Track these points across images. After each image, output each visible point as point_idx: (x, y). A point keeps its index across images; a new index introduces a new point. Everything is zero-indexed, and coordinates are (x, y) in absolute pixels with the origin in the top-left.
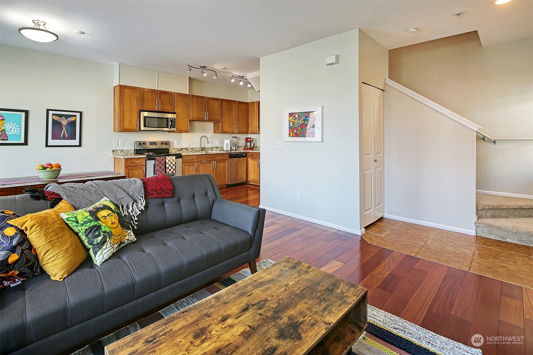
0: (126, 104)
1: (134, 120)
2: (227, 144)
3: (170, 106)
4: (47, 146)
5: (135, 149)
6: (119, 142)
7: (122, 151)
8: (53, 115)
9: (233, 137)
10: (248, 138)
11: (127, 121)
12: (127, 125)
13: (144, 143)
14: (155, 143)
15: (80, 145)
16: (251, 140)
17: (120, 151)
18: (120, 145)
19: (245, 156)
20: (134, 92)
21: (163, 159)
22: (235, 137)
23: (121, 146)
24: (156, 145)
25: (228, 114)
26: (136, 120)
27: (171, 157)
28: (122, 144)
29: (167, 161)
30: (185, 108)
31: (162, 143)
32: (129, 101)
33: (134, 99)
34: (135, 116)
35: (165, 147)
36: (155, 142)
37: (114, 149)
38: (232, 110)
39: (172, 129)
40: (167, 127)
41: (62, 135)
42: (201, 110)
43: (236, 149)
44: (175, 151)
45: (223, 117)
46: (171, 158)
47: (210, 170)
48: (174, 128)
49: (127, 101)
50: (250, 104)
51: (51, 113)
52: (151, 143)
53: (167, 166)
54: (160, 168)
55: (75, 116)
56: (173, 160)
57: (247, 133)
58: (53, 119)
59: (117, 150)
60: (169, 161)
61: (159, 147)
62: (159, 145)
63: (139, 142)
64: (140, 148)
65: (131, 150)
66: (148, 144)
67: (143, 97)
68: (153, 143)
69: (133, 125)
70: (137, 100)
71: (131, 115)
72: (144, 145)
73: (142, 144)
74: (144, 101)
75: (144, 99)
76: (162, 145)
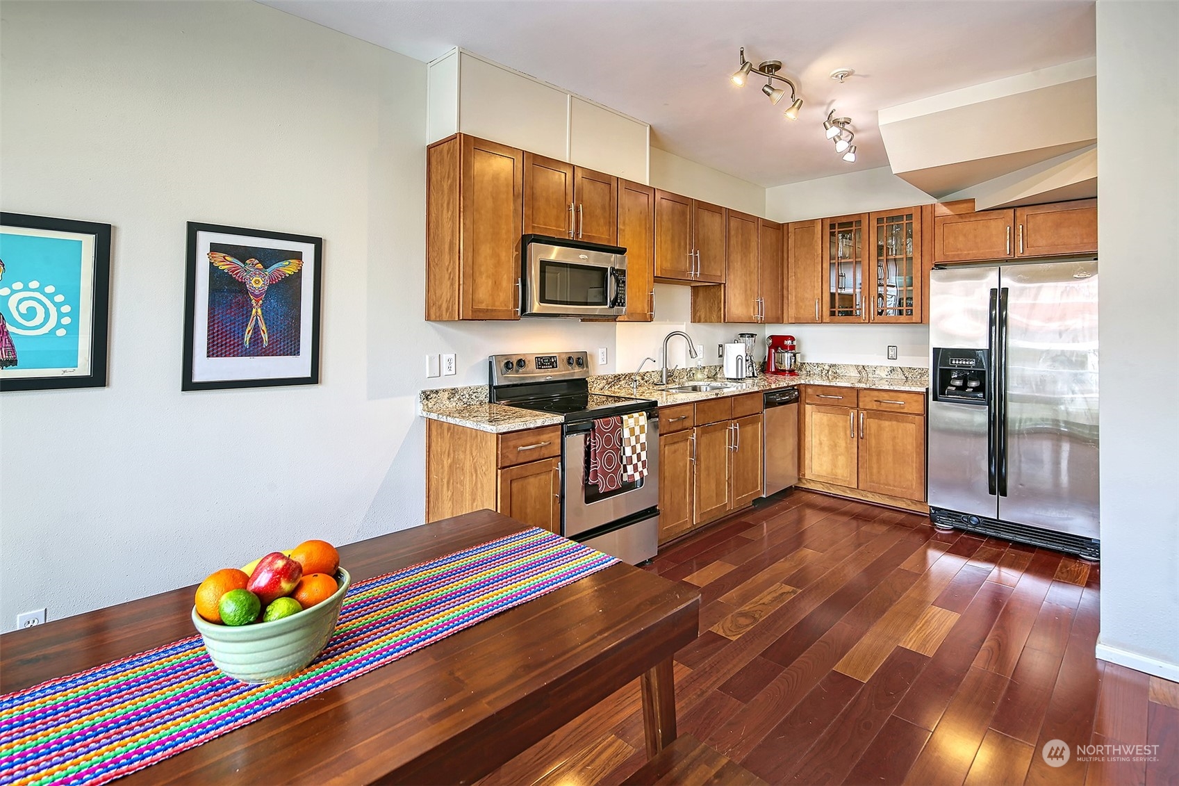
1: (505, 275)
2: (738, 358)
3: (606, 223)
4: (189, 384)
5: (495, 384)
6: (445, 358)
7: (454, 392)
8: (215, 248)
9: (742, 335)
10: (786, 338)
11: (484, 277)
12: (484, 296)
13: (521, 363)
14: (551, 362)
15: (314, 379)
16: (795, 343)
17: (446, 395)
18: (445, 371)
19: (797, 400)
22: (752, 335)
23: (450, 373)
24: (553, 367)
25: (742, 259)
26: (512, 274)
28: (453, 368)
30: (644, 236)
31: (570, 360)
32: (491, 200)
33: (508, 193)
34: (509, 260)
35: (577, 373)
36: (551, 357)
37: (428, 388)
38: (750, 245)
39: (616, 310)
40: (602, 301)
41: (247, 338)
42: (682, 244)
43: (753, 373)
44: (601, 386)
45: (731, 270)
47: (723, 455)
48: (622, 306)
49: (484, 197)
50: (791, 229)
51: (205, 240)
52: (546, 362)
54: (610, 461)
55: (298, 256)
57: (779, 320)
58: (213, 269)
59: (437, 392)
61: (564, 375)
62: (561, 366)
63: (505, 357)
64: (511, 381)
65: (479, 390)
66: (532, 365)
67: (533, 188)
68: (544, 360)
69: (502, 296)
70: (516, 198)
71: (498, 255)
72: (520, 370)
73: (515, 366)
74: (534, 202)
75: (534, 196)
76: (570, 367)
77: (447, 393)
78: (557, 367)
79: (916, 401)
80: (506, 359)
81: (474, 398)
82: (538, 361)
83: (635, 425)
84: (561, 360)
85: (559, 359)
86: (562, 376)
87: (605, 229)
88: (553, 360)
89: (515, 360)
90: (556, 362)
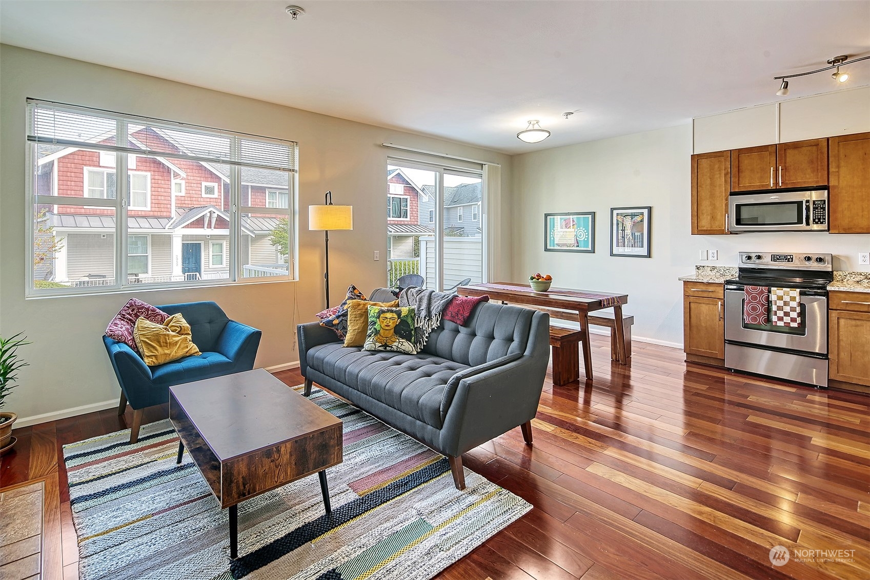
0: (704, 186)
1: (719, 214)
3: (813, 172)
4: (612, 254)
5: (740, 267)
6: (710, 252)
7: (714, 268)
8: (618, 215)
11: (705, 215)
12: (705, 223)
13: (759, 257)
15: (649, 255)
17: (709, 269)
18: (710, 258)
20: (719, 161)
21: (762, 292)
23: (714, 259)
24: (789, 261)
26: (724, 213)
27: (784, 289)
28: (715, 257)
29: (773, 297)
31: (809, 259)
32: (709, 180)
33: (720, 174)
34: (722, 205)
35: (814, 266)
36: (787, 256)
37: (699, 265)
40: (800, 221)
46: (787, 294)
48: (822, 223)
49: (705, 181)
51: (616, 213)
53: (774, 308)
54: (754, 309)
55: (642, 214)
56: (793, 299)
58: (617, 222)
59: (704, 267)
60: (780, 298)
61: (798, 267)
62: (797, 261)
63: (746, 253)
64: (748, 266)
65: (731, 269)
66: (768, 259)
67: (739, 167)
68: (780, 257)
69: (717, 223)
70: (726, 175)
71: (714, 204)
72: (758, 261)
73: (754, 259)
74: (740, 174)
75: (740, 171)
76: (807, 263)
77: (709, 268)
78: (792, 261)
82: (774, 257)
83: (784, 295)
84: (798, 257)
85: (796, 257)
86: (796, 267)
87: (812, 175)
88: (789, 257)
89: (753, 255)
90: (792, 259)
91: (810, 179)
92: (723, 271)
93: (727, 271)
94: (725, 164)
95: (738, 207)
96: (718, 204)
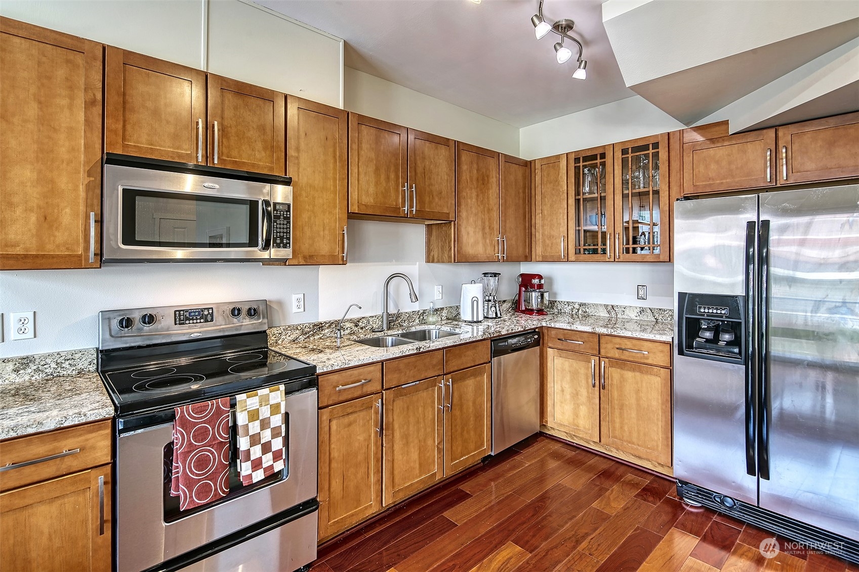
1: (68, 210)
2: (474, 301)
3: (265, 149)
5: (100, 349)
6: (13, 318)
7: (26, 362)
9: (485, 274)
10: (534, 276)
12: (19, 237)
13: (149, 319)
14: (203, 315)
16: (543, 282)
18: (13, 334)
19: (537, 343)
20: (68, 61)
21: (219, 412)
22: (495, 275)
23: (23, 337)
24: (206, 321)
25: (477, 196)
26: (82, 208)
27: (260, 392)
28: (31, 330)
29: (242, 419)
30: (331, 166)
31: (236, 312)
33: (72, 98)
34: (76, 189)
35: (247, 324)
36: (202, 310)
38: (488, 180)
39: (274, 253)
40: (253, 242)
42: (392, 176)
43: (496, 313)
44: (293, 337)
45: (463, 207)
46: (264, 400)
47: (431, 416)
48: (285, 246)
50: (538, 166)
52: (183, 316)
53: (243, 443)
54: (202, 463)
56: (275, 409)
57: (528, 258)
60: (254, 415)
61: (223, 330)
62: (220, 319)
63: (118, 313)
64: (126, 343)
65: (77, 356)
66: (168, 321)
67: (124, 94)
68: (190, 313)
69: (61, 237)
70: (90, 104)
71: (52, 181)
72: (147, 328)
73: (137, 323)
74: (127, 113)
75: (128, 106)
76: (235, 320)
77: (11, 364)
78: (212, 320)
79: (662, 351)
80: (120, 316)
81: (68, 366)
82: (180, 315)
83: (261, 406)
84: (221, 311)
85: (218, 311)
86: (220, 331)
87: (263, 154)
88: (206, 313)
89: (137, 316)
90: (212, 315)
91: (260, 160)
92: (53, 365)
93: (66, 365)
94: (87, 77)
95: (130, 196)
96: (63, 182)
